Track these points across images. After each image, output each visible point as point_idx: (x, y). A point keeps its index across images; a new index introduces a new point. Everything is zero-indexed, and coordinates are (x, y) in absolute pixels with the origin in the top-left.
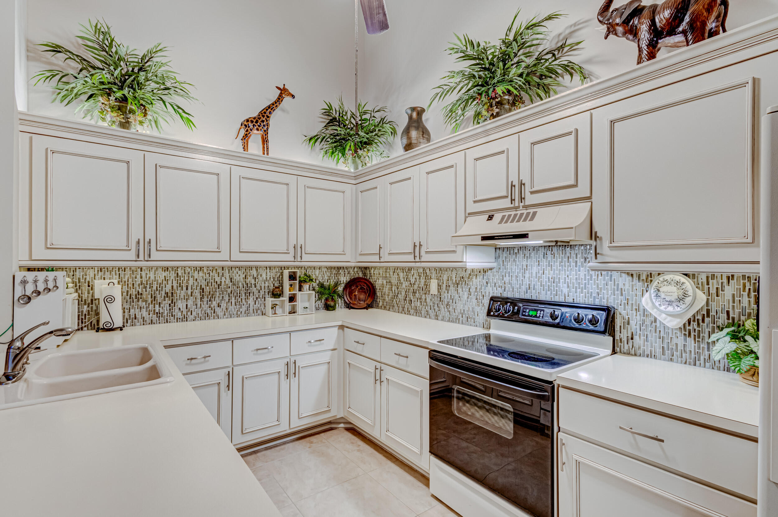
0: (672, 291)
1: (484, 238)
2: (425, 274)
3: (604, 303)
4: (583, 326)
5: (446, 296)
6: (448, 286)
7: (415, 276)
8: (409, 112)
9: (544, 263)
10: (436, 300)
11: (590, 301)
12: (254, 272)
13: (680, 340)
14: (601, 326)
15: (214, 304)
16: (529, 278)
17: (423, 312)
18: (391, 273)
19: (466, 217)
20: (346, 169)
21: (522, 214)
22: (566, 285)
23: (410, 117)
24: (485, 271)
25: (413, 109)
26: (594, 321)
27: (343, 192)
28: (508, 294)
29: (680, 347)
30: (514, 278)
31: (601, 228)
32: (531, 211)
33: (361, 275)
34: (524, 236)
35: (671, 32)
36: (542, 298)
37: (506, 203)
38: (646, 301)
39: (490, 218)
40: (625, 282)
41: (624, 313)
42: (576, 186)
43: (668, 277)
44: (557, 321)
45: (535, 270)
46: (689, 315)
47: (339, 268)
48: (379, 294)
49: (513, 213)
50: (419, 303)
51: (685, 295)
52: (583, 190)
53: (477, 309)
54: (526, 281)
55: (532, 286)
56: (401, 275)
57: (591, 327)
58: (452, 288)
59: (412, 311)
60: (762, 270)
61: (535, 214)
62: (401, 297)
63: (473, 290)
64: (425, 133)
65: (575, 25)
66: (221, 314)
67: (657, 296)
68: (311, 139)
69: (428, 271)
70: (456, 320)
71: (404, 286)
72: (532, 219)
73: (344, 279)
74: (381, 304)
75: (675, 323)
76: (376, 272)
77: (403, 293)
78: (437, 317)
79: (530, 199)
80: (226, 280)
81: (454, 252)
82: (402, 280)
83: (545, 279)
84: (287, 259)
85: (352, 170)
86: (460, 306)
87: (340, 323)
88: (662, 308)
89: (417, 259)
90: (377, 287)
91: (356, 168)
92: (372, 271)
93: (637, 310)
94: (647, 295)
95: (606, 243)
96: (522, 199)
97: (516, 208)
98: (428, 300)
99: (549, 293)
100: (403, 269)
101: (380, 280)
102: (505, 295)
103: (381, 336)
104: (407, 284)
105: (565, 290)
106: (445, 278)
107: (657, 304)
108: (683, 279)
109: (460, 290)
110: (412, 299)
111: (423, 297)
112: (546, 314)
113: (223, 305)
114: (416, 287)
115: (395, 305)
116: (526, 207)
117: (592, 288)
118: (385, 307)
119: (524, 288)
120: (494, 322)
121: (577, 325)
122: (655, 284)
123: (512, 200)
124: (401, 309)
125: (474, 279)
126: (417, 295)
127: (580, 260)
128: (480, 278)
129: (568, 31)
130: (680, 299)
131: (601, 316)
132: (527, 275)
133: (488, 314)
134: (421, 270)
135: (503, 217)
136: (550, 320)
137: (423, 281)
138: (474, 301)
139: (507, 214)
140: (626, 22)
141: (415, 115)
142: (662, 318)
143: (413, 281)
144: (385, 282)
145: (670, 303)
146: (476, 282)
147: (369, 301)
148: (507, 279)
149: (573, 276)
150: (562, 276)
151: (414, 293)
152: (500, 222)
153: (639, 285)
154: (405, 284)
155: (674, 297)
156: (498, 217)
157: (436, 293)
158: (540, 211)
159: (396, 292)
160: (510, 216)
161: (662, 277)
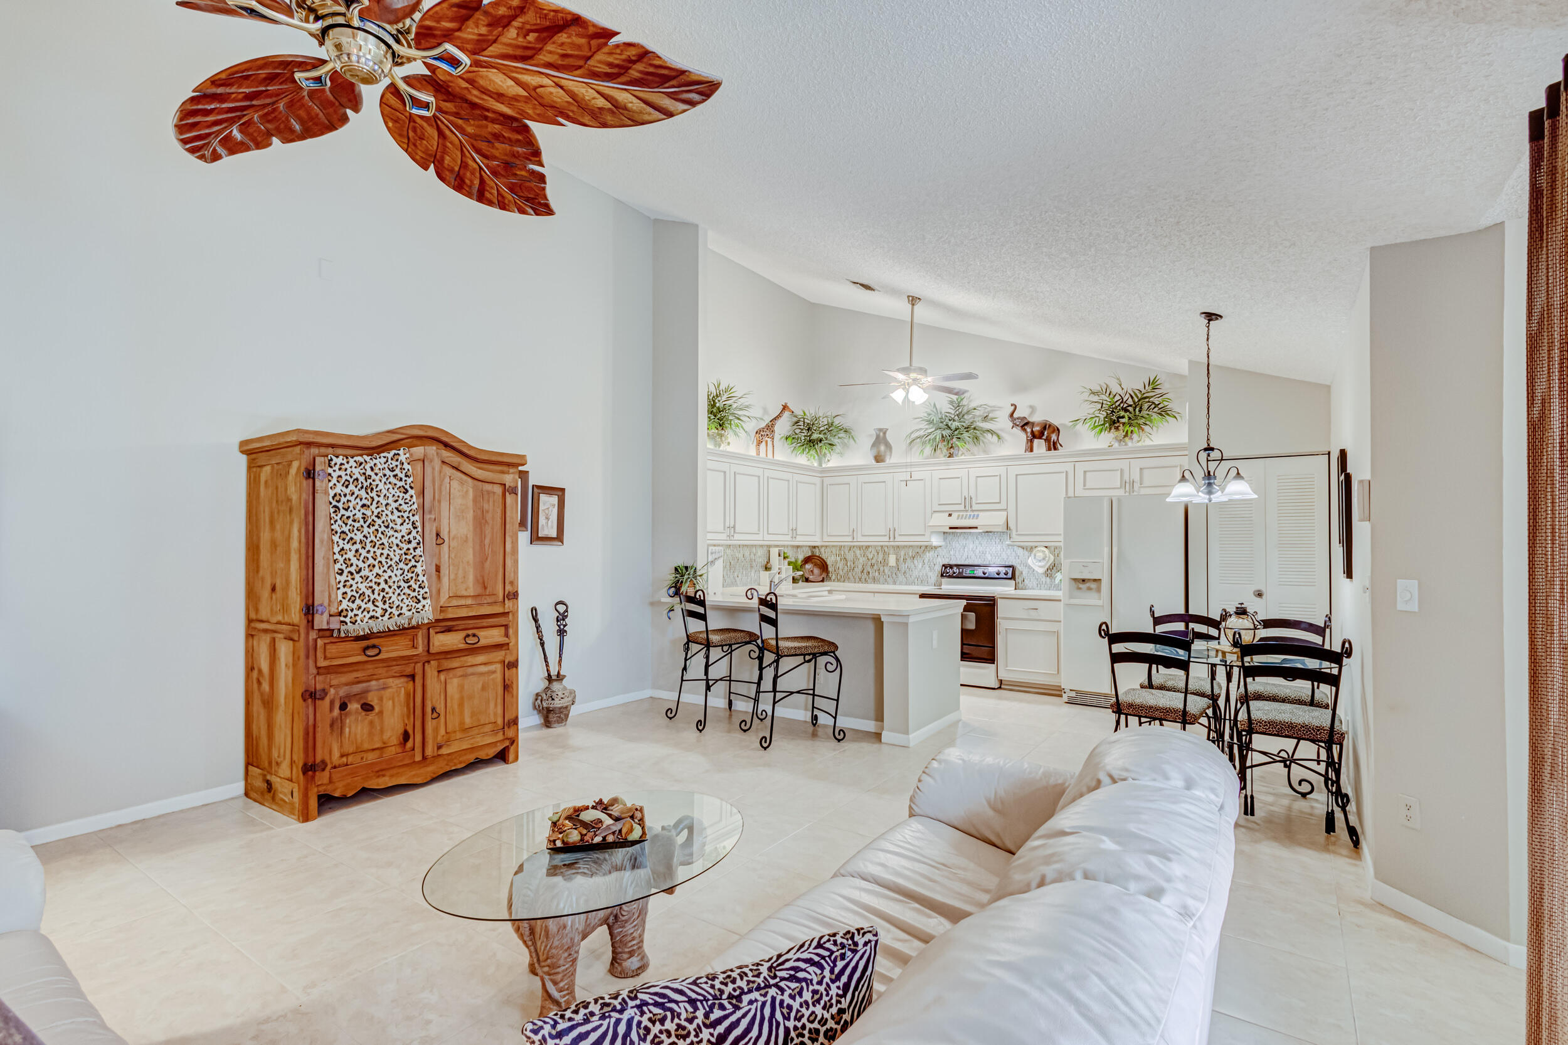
0: (1040, 555)
1: (951, 528)
2: (884, 550)
3: (1010, 564)
4: (1001, 576)
5: (903, 567)
6: (905, 560)
7: (874, 552)
8: (878, 432)
9: (977, 542)
10: (895, 570)
11: (1003, 563)
12: (754, 550)
13: (1044, 579)
14: (1010, 575)
15: (736, 574)
16: (968, 552)
17: (881, 580)
18: (846, 552)
19: (932, 514)
20: (808, 463)
21: (970, 515)
23: (878, 437)
24: (936, 548)
25: (880, 430)
26: (1006, 574)
27: (815, 484)
28: (953, 562)
30: (958, 552)
31: (1012, 525)
32: (976, 513)
33: (810, 554)
34: (976, 528)
35: (1040, 438)
36: (976, 563)
37: (962, 507)
38: (1030, 561)
39: (950, 515)
40: (1020, 551)
41: (1020, 568)
42: (999, 503)
43: (1039, 549)
44: (986, 575)
45: (971, 546)
46: (1047, 567)
47: (798, 547)
48: (830, 569)
49: (965, 514)
50: (877, 574)
52: (1003, 506)
53: (930, 574)
54: (966, 554)
55: (970, 556)
56: (858, 552)
57: (1005, 576)
58: (908, 560)
59: (869, 581)
60: (1061, 544)
61: (978, 515)
62: (858, 570)
63: (926, 561)
64: (888, 446)
65: (994, 407)
66: (738, 583)
67: (1035, 558)
68: (787, 438)
69: (886, 549)
70: (913, 583)
71: (861, 560)
72: (977, 518)
73: (801, 557)
74: (833, 577)
75: (1041, 571)
76: (828, 550)
77: (860, 567)
78: (895, 583)
79: (975, 507)
80: (740, 556)
81: (924, 535)
82: (859, 556)
83: (977, 551)
84: (786, 540)
85: (816, 464)
86: (915, 573)
87: (829, 588)
88: (1037, 564)
89: (891, 540)
90: (828, 563)
91: (820, 464)
92: (823, 550)
93: (1026, 566)
94: (1030, 558)
95: (1014, 533)
96: (971, 507)
97: (967, 511)
98: (886, 571)
100: (860, 547)
101: (833, 558)
102: (951, 563)
103: (874, 592)
104: (865, 559)
105: (989, 558)
106: (902, 553)
107: (1035, 562)
108: (1045, 549)
109: (916, 561)
110: (870, 570)
111: (882, 569)
112: (979, 572)
113: (740, 576)
114: (874, 561)
115: (851, 577)
116: (973, 511)
117: (1004, 556)
118: (838, 580)
119: (964, 558)
120: (945, 580)
121: (997, 576)
122: (1034, 552)
123: (965, 507)
124: (857, 580)
125: (927, 554)
126: (875, 567)
127: (998, 541)
128: (932, 553)
129: (989, 409)
130: (1044, 559)
131: (1010, 571)
132: (966, 550)
133: (942, 575)
134: (880, 548)
135: (959, 516)
136: (983, 575)
137: (881, 556)
138: (927, 568)
139: (961, 514)
140: (1022, 427)
141: (881, 434)
142: (1036, 569)
143: (870, 556)
144: (838, 559)
145: (1040, 561)
146: (929, 555)
147: (824, 575)
148: (952, 553)
150: (988, 550)
151: (872, 565)
152: (958, 518)
153: (1026, 553)
154: (862, 560)
155: (1041, 558)
156: (955, 515)
157: (894, 564)
158: (981, 514)
159: (853, 566)
160: (963, 515)
161: (1037, 549)
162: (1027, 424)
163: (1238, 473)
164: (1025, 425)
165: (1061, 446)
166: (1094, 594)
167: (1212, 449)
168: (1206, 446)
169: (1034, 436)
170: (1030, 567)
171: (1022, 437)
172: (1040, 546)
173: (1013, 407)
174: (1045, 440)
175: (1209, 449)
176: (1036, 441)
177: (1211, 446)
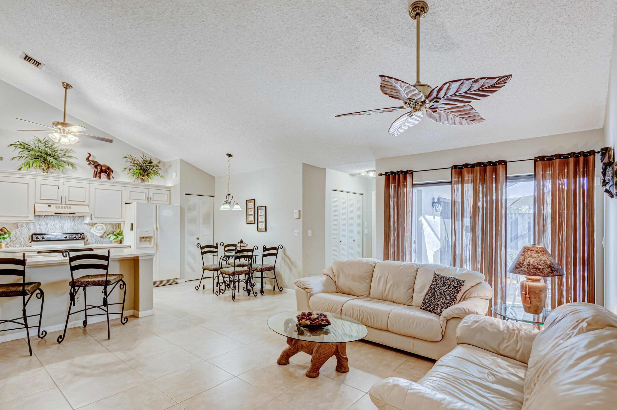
0: (99, 228)
1: (55, 213)
3: (80, 232)
4: (77, 238)
13: (99, 239)
16: (50, 226)
19: (35, 204)
21: (65, 207)
22: (66, 228)
29: (99, 240)
30: (42, 227)
32: (69, 206)
34: (75, 214)
37: (59, 202)
38: (92, 231)
39: (49, 206)
40: (86, 226)
41: (87, 234)
42: (85, 202)
45: (53, 223)
46: (103, 233)
49: (61, 206)
51: (103, 228)
52: (87, 203)
54: (49, 228)
55: (51, 229)
67: (96, 229)
72: (71, 209)
75: (99, 235)
79: (69, 203)
81: (28, 217)
83: (57, 226)
88: (98, 232)
93: (89, 233)
94: (93, 229)
95: (93, 217)
96: (65, 202)
97: (62, 204)
99: (59, 231)
102: (36, 233)
105: (66, 229)
107: (96, 231)
108: (101, 225)
116: (66, 204)
117: (76, 228)
119: (47, 230)
122: (95, 226)
123: (62, 202)
130: (102, 229)
132: (49, 225)
133: (32, 241)
139: (58, 205)
142: (96, 234)
145: (100, 230)
148: (37, 227)
149: (69, 225)
152: (56, 209)
153: (90, 227)
156: (53, 206)
158: (72, 206)
160: (59, 207)
161: (97, 225)
162: (98, 165)
163: (237, 203)
164: (96, 165)
165: (113, 178)
166: (148, 243)
167: (230, 195)
168: (228, 194)
169: (102, 171)
170: (91, 233)
171: (91, 170)
172: (99, 223)
173: (88, 155)
174: (108, 174)
175: (229, 195)
176: (102, 173)
177: (230, 194)
